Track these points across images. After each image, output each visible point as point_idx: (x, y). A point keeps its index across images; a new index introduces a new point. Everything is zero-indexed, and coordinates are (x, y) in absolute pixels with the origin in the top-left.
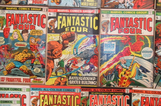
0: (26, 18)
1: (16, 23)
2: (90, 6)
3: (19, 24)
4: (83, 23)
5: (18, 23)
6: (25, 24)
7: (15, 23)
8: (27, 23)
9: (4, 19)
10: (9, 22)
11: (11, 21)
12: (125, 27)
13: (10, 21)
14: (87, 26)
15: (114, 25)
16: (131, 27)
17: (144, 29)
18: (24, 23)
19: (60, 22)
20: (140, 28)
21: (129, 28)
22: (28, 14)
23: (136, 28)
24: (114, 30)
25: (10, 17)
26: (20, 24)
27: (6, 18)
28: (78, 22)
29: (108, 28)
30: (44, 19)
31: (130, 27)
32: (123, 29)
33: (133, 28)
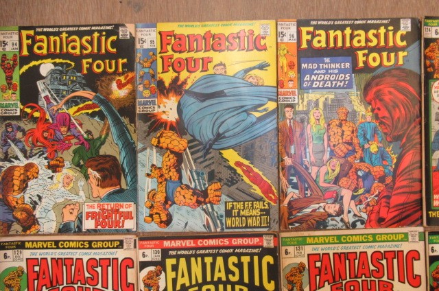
0: (79, 269)
1: (54, 283)
2: (250, 227)
3: (63, 285)
4: (234, 274)
5: (60, 282)
6: (79, 284)
7: (51, 283)
8: (85, 284)
9: (23, 272)
10: (36, 282)
11: (40, 278)
12: (348, 279)
13: (38, 279)
14: (246, 280)
15: (318, 273)
16: (364, 278)
17: (399, 281)
18: (77, 284)
19: (173, 275)
20: (388, 279)
21: (360, 280)
22: (85, 260)
23: (377, 280)
24: (319, 288)
25: (37, 269)
26: (65, 285)
27: (25, 271)
28: (220, 271)
29: (301, 284)
30: (129, 270)
31: (361, 277)
32: (342, 283)
33: (369, 279)
